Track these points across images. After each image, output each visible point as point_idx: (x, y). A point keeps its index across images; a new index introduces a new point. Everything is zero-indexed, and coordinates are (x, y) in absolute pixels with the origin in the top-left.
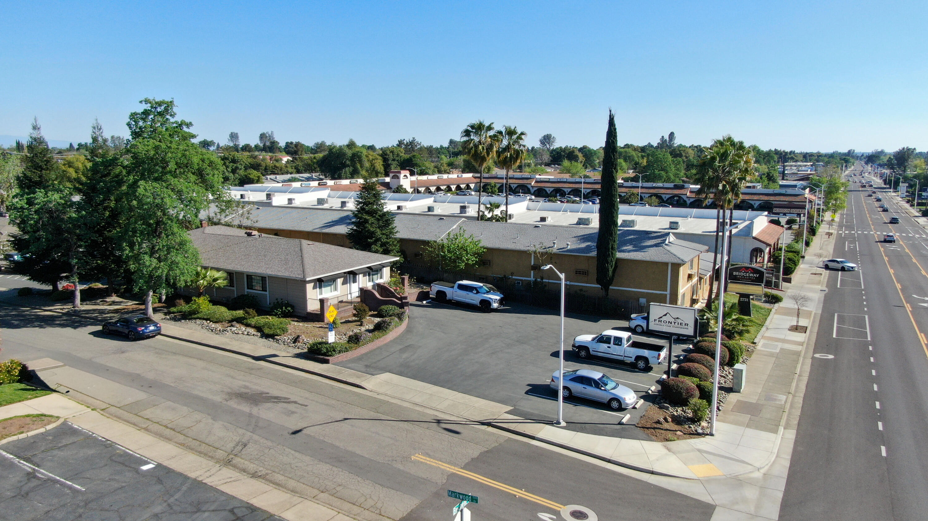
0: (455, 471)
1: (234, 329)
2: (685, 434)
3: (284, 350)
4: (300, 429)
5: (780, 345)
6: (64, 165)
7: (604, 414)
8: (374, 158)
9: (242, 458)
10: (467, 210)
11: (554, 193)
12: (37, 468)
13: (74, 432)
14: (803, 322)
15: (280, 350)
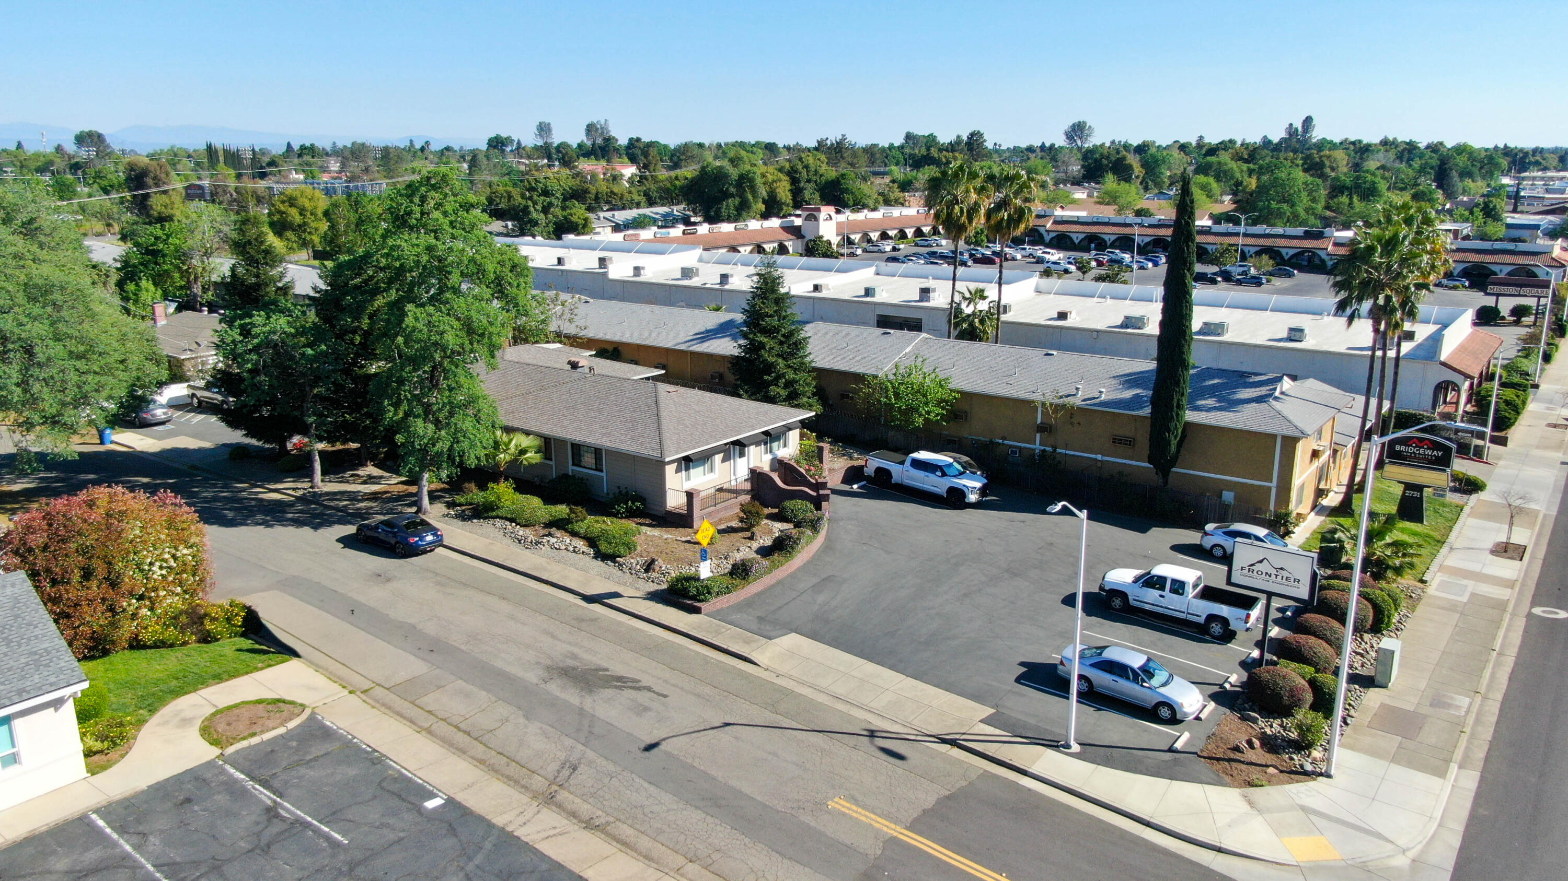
0: (895, 834)
1: (553, 540)
2: (1281, 772)
3: (631, 585)
4: (657, 740)
5: (1471, 586)
6: (283, 202)
7: (1146, 730)
8: (775, 178)
9: (569, 792)
10: (932, 295)
11: (1085, 243)
12: (278, 799)
13: (326, 733)
14: (1520, 536)
15: (625, 584)
